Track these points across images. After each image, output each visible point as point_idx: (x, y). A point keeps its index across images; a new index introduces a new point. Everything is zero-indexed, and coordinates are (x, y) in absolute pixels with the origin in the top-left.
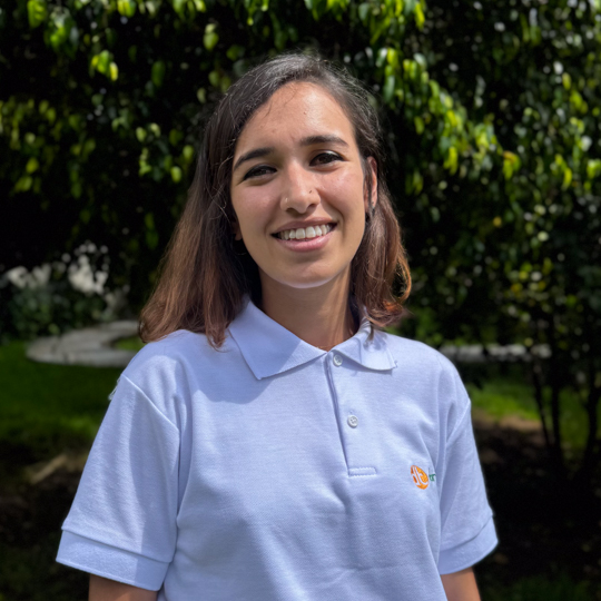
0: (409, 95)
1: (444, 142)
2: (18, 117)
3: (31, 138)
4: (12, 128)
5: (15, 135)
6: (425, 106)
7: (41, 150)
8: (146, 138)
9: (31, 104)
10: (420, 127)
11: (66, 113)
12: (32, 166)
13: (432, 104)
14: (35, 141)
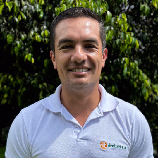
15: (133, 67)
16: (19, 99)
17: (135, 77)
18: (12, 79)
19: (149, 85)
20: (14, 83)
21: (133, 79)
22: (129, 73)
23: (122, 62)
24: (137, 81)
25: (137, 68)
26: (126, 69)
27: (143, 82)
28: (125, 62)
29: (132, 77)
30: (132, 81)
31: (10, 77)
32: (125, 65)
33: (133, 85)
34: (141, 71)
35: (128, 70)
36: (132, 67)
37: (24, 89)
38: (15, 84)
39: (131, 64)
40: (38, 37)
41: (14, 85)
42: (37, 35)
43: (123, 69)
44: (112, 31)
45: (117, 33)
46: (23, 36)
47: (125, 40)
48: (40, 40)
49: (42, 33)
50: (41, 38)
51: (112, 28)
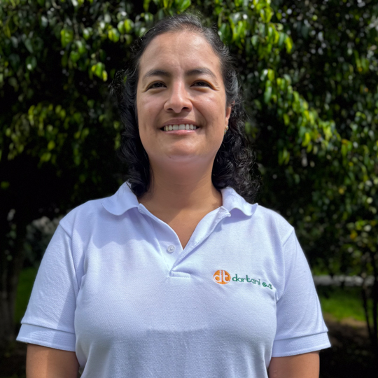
0: (280, 100)
1: (302, 130)
2: (43, 116)
3: (50, 128)
4: (39, 122)
5: (41, 126)
6: (290, 107)
7: (56, 136)
9: (51, 107)
10: (287, 121)
11: (72, 112)
12: (51, 146)
13: (295, 106)
14: (53, 130)
15: (282, 87)
16: (76, 151)
17: (286, 105)
18: (63, 114)
19: (312, 122)
20: (67, 120)
21: (283, 109)
22: (275, 97)
23: (262, 78)
24: (291, 113)
25: (290, 88)
26: (269, 90)
27: (301, 115)
28: (267, 78)
29: (281, 104)
30: (280, 112)
31: (58, 109)
32: (269, 83)
33: (283, 120)
34: (296, 95)
35: (273, 92)
36: (280, 86)
37: (86, 132)
38: (69, 123)
39: (279, 81)
40: (112, 33)
41: (66, 126)
42: (110, 29)
43: (264, 89)
44: (245, 22)
45: (254, 25)
46: (86, 32)
47: (267, 38)
48: (116, 39)
49: (120, 25)
50: (118, 35)
51: (245, 17)
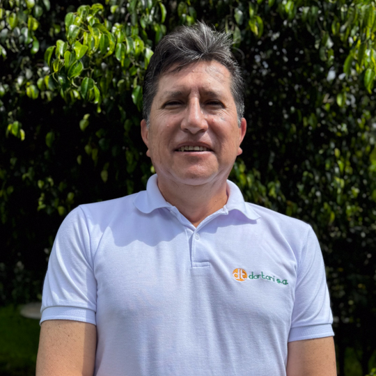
8: (43, 186)
